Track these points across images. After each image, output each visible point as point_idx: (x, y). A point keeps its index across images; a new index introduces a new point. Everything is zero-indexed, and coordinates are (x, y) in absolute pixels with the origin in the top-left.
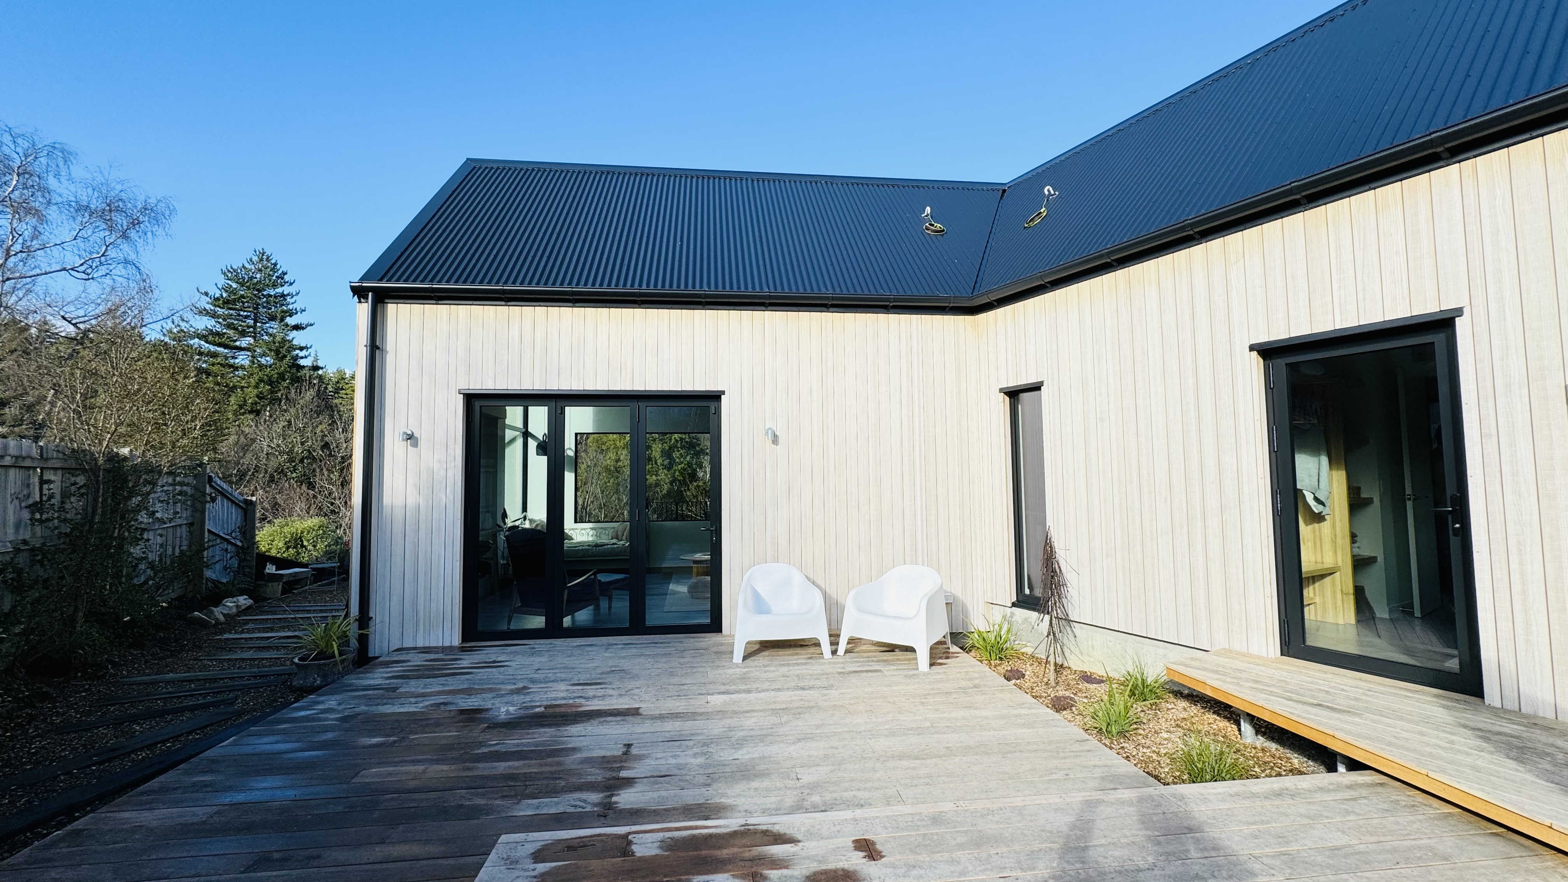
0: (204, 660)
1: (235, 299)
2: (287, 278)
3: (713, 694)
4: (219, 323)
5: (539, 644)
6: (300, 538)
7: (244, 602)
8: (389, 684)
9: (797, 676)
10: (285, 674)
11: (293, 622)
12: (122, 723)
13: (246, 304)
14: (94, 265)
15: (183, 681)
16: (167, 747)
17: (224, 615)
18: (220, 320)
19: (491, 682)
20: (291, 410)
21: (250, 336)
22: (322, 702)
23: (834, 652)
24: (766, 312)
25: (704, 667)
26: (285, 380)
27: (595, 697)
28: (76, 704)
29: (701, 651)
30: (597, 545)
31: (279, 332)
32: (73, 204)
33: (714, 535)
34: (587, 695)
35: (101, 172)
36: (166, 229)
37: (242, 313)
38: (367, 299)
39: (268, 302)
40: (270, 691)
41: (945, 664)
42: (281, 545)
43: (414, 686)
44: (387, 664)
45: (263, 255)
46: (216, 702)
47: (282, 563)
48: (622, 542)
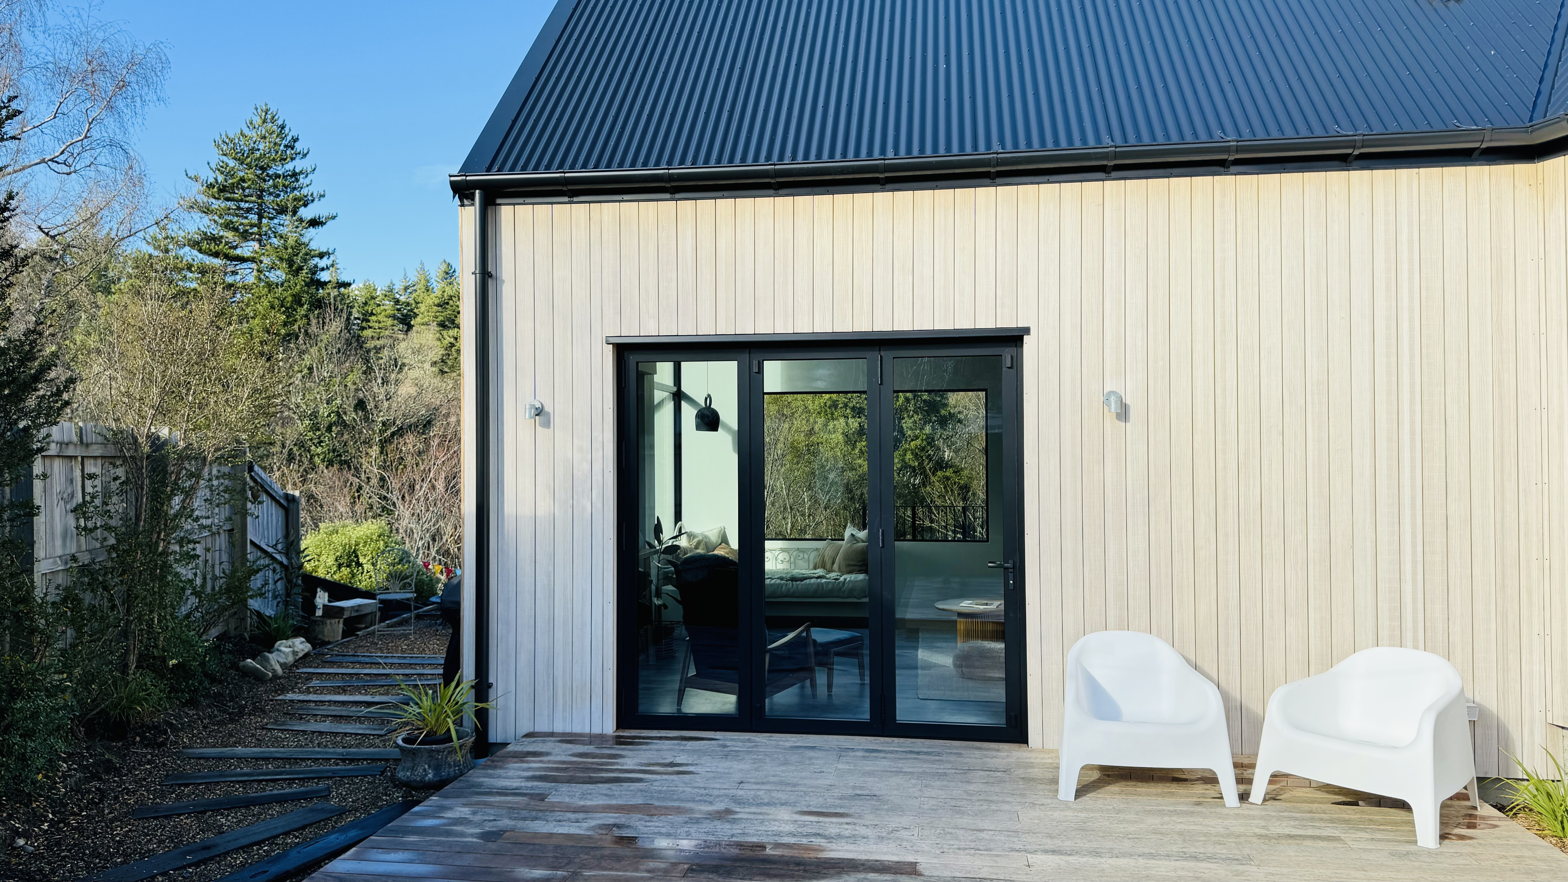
0: (274, 729)
1: (233, 184)
2: (298, 146)
3: (1035, 852)
4: (215, 222)
5: (733, 740)
6: (354, 551)
7: (301, 647)
8: (532, 788)
9: (1181, 833)
10: (381, 760)
11: (367, 681)
12: (204, 812)
13: (247, 191)
14: (76, 151)
15: (257, 759)
16: (264, 851)
17: (281, 665)
18: (216, 218)
19: (675, 797)
20: (312, 350)
21: (253, 240)
22: (450, 808)
23: (1244, 797)
24: (1108, 183)
25: (1008, 802)
26: (302, 305)
27: (839, 836)
28: (145, 779)
29: (999, 774)
30: (793, 579)
31: (291, 232)
32: (51, 66)
33: (1011, 575)
34: (827, 833)
35: (79, 16)
36: (158, 91)
37: (242, 205)
38: (473, 199)
39: (275, 186)
40: (368, 783)
41: (1471, 838)
42: (331, 561)
43: (563, 794)
44: (521, 756)
45: (266, 113)
46: (306, 793)
47: (339, 591)
48: (833, 575)
